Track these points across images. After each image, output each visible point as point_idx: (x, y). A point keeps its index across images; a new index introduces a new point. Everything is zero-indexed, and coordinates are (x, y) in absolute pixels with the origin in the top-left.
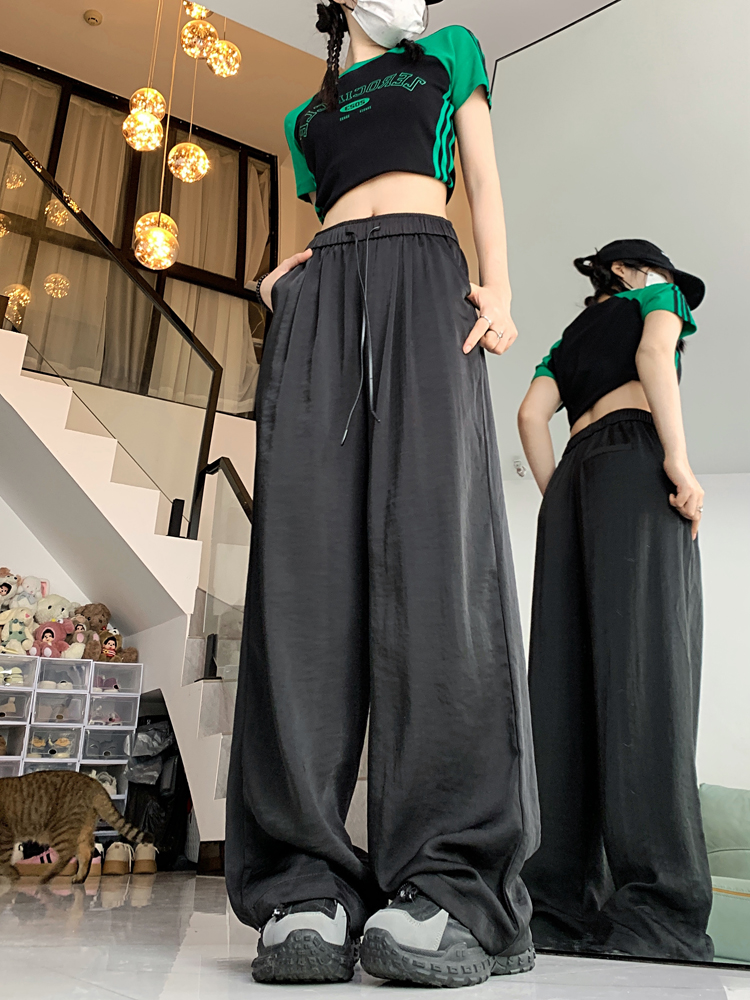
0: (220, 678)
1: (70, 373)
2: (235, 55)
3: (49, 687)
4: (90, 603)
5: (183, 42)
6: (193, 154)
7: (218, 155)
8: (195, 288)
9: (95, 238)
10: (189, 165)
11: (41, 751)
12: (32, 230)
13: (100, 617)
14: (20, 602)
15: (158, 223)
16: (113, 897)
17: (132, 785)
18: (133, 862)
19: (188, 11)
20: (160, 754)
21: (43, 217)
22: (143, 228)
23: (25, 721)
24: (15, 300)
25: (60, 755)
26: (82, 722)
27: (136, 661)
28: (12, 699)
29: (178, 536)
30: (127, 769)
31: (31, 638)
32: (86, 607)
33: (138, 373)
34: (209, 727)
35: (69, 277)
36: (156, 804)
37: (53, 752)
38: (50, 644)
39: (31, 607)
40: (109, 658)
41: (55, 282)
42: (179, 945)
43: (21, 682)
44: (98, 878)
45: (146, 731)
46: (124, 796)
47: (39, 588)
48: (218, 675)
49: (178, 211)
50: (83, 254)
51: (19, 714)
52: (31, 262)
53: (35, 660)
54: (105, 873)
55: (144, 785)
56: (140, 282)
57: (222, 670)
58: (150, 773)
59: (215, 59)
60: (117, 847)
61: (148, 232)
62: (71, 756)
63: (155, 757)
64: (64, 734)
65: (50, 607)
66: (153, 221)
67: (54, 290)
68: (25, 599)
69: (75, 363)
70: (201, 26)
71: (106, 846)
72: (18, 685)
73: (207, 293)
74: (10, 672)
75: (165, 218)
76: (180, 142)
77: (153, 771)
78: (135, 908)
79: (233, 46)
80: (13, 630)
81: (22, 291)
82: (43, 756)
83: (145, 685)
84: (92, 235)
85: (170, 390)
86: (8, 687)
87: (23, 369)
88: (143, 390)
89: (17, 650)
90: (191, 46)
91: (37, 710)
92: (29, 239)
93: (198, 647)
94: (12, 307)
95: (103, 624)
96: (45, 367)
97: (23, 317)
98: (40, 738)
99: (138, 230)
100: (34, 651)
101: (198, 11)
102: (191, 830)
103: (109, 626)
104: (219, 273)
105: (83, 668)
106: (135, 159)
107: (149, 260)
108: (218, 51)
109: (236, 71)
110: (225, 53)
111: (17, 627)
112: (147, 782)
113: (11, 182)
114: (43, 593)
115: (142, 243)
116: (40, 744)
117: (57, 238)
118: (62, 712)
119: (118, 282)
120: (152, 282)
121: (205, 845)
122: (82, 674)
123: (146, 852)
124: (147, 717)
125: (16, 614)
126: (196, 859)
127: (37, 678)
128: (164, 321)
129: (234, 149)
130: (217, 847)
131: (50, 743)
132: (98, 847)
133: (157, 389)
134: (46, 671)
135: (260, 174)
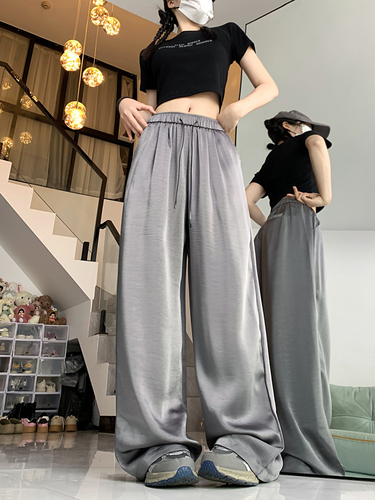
0: (107, 334)
1: (32, 181)
2: (117, 25)
3: (22, 338)
4: (42, 295)
5: (91, 18)
6: (95, 73)
7: (107, 74)
8: (93, 139)
9: (45, 114)
10: (93, 78)
11: (17, 370)
12: (15, 110)
13: (47, 302)
14: (7, 295)
15: (76, 107)
16: (54, 443)
17: (63, 386)
18: (65, 426)
19: (94, 2)
20: (78, 372)
21: (19, 104)
22: (69, 109)
23: (10, 355)
24: (5, 145)
25: (27, 372)
26: (38, 355)
27: (65, 324)
28: (3, 344)
29: (86, 260)
30: (61, 379)
31: (13, 313)
32: (41, 297)
33: (65, 181)
34: (102, 359)
35: (32, 134)
36: (75, 396)
37: (23, 371)
38: (22, 316)
39: (13, 298)
40: (52, 323)
41: (25, 136)
42: (89, 468)
43: (7, 335)
44: (47, 434)
45: (70, 360)
46: (59, 393)
47: (17, 288)
48: (106, 332)
49: (86, 101)
50: (38, 123)
51: (7, 351)
52: (13, 126)
53: (15, 324)
54: (50, 431)
55: (70, 387)
56: (67, 136)
57: (108, 330)
58: (73, 381)
59: (107, 26)
60: (56, 418)
61: (71, 111)
62: (33, 373)
63: (75, 373)
64: (30, 361)
65: (22, 298)
66: (74, 106)
67: (24, 140)
68: (10, 294)
69: (34, 176)
70: (101, 10)
71: (51, 418)
72: (6, 337)
73: (99, 142)
74: (2, 330)
75: (80, 104)
76: (88, 67)
77: (74, 380)
78: (66, 449)
79: (115, 19)
80: (4, 309)
81: (9, 140)
82: (18, 373)
83: (70, 336)
84: (43, 112)
85: (81, 189)
87: (9, 179)
88: (68, 189)
89: (6, 319)
90: (95, 19)
91: (15, 349)
92: (13, 115)
93: (97, 316)
94: (4, 148)
95: (49, 306)
96: (20, 178)
97: (9, 153)
98: (17, 364)
99: (66, 110)
100: (14, 319)
101: (99, 2)
102: (95, 410)
103: (52, 307)
104: (105, 132)
105: (39, 328)
106: (66, 75)
107: (71, 125)
108: (109, 22)
109: (117, 32)
110: (112, 23)
111: (6, 308)
112: (71, 386)
113: (4, 86)
114: (19, 291)
115: (68, 116)
116: (17, 367)
117: (27, 114)
118: (28, 350)
119: (56, 136)
120: (72, 136)
121: (103, 418)
122: (38, 331)
123: (72, 420)
124: (71, 353)
125: (5, 302)
126: (98, 425)
127: (15, 333)
128: (78, 156)
129: (115, 71)
130: (109, 419)
131: (22, 366)
132: (47, 418)
133: (75, 188)
134: (21, 330)
135: (128, 84)
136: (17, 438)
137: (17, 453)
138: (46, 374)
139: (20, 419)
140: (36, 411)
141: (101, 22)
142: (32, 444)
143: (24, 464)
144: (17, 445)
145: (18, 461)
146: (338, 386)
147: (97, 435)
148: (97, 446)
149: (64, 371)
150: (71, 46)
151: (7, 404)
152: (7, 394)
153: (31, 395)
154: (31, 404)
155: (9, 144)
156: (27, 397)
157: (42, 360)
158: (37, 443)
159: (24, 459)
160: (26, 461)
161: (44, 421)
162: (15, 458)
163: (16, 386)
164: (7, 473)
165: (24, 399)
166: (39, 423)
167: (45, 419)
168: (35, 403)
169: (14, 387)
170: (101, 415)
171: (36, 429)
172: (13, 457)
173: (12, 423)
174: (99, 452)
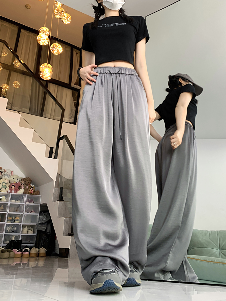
0: (64, 201)
1: (20, 110)
2: (69, 18)
3: (13, 202)
4: (26, 177)
5: (55, 14)
7: (65, 47)
8: (57, 86)
9: (28, 70)
10: (56, 50)
11: (10, 221)
12: (9, 68)
14: (5, 177)
15: (47, 66)
16: (32, 264)
17: (37, 230)
18: (39, 254)
19: (56, 5)
20: (46, 222)
21: (13, 64)
22: (42, 68)
23: (6, 212)
24: (4, 89)
25: (16, 222)
26: (23, 212)
27: (39, 194)
28: (3, 205)
29: (52, 158)
30: (36, 226)
31: (8, 187)
32: (24, 178)
33: (40, 110)
34: (61, 215)
35: (20, 82)
36: (45, 236)
37: (14, 221)
38: (14, 189)
39: (8, 178)
40: (31, 193)
41: (16, 84)
42: (53, 278)
43: (5, 200)
44: (28, 258)
45: (42, 215)
46: (35, 234)
48: (63, 200)
49: (53, 63)
50: (24, 76)
51: (5, 209)
52: (9, 78)
53: (9, 194)
54: (30, 256)
55: (42, 231)
56: (41, 84)
57: (64, 198)
58: (43, 227)
59: (64, 19)
60: (34, 249)
61: (44, 69)
62: (20, 222)
64: (18, 216)
65: (14, 178)
66: (45, 66)
67: (16, 86)
68: (7, 176)
69: (21, 107)
70: (60, 9)
71: (30, 249)
72: (4, 201)
73: (60, 88)
74: (2, 197)
75: (49, 65)
76: (53, 43)
77: (44, 227)
78: (40, 267)
79: (68, 14)
80: (3, 185)
81: (6, 86)
82: (11, 222)
83: (42, 201)
84: (27, 70)
85: (49, 115)
86: (1, 202)
87: (6, 109)
88: (41, 115)
89: (4, 191)
90: (57, 15)
91: (10, 208)
92: (8, 71)
93: (57, 191)
94: (4, 91)
95: (29, 184)
96: (13, 108)
97: (6, 93)
98: (11, 217)
99: (41, 68)
100: (9, 191)
101: (59, 4)
102: (56, 244)
103: (31, 184)
104: (64, 82)
105: (23, 196)
106: (40, 47)
107: (44, 77)
108: (65, 17)
109: (70, 22)
110: (67, 17)
111: (4, 184)
112: (43, 230)
113: (3, 54)
114: (12, 174)
115: (42, 72)
116: (11, 219)
117: (17, 71)
118: (17, 209)
119: (34, 84)
120: (44, 84)
121: (61, 249)
122: (23, 198)
123: (43, 250)
124: (42, 211)
125: (4, 181)
126: (58, 253)
127: (10, 200)
128: (48, 96)
129: (69, 46)
130: (64, 249)
131: (14, 218)
132: (28, 249)
133: (46, 115)
134: (13, 197)
135: (77, 53)
136: (11, 260)
137: (11, 270)
138: (28, 223)
139: (13, 250)
140: (22, 245)
141: (60, 16)
142: (19, 264)
143: (15, 276)
144: (11, 264)
145: (11, 274)
146: (199, 230)
147: (57, 259)
148: (57, 265)
149: (38, 222)
150: (43, 31)
151: (5, 241)
152: (5, 235)
153: (19, 236)
154: (19, 241)
155: (6, 88)
156: (17, 237)
157: (25, 215)
158: (22, 264)
159: (15, 273)
160: (16, 274)
161: (26, 251)
162: (9, 272)
163: (10, 230)
164: (5, 281)
165: (15, 237)
166: (24, 252)
167: (27, 250)
168: (21, 240)
169: (9, 231)
170: (60, 247)
171: (22, 255)
172: (8, 271)
173: (8, 252)
174: (59, 269)
